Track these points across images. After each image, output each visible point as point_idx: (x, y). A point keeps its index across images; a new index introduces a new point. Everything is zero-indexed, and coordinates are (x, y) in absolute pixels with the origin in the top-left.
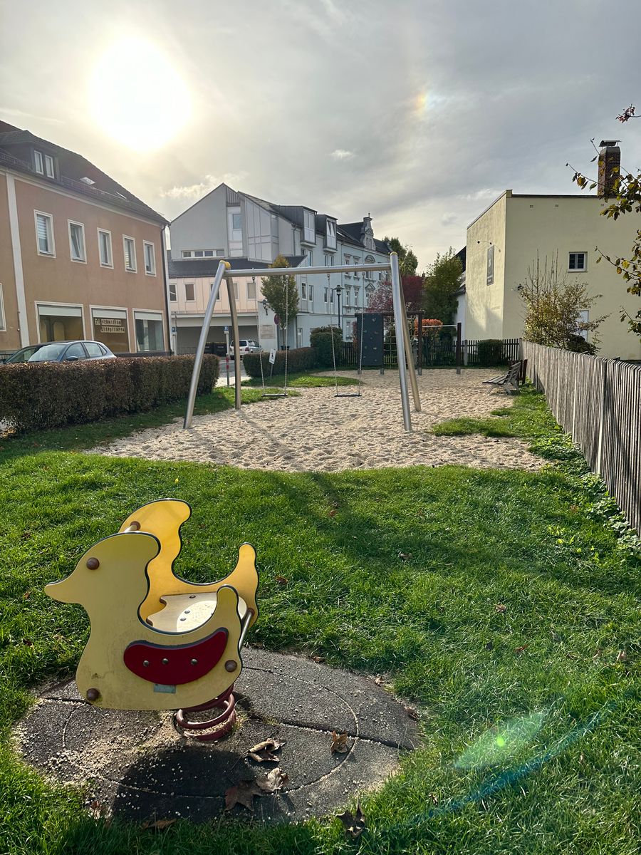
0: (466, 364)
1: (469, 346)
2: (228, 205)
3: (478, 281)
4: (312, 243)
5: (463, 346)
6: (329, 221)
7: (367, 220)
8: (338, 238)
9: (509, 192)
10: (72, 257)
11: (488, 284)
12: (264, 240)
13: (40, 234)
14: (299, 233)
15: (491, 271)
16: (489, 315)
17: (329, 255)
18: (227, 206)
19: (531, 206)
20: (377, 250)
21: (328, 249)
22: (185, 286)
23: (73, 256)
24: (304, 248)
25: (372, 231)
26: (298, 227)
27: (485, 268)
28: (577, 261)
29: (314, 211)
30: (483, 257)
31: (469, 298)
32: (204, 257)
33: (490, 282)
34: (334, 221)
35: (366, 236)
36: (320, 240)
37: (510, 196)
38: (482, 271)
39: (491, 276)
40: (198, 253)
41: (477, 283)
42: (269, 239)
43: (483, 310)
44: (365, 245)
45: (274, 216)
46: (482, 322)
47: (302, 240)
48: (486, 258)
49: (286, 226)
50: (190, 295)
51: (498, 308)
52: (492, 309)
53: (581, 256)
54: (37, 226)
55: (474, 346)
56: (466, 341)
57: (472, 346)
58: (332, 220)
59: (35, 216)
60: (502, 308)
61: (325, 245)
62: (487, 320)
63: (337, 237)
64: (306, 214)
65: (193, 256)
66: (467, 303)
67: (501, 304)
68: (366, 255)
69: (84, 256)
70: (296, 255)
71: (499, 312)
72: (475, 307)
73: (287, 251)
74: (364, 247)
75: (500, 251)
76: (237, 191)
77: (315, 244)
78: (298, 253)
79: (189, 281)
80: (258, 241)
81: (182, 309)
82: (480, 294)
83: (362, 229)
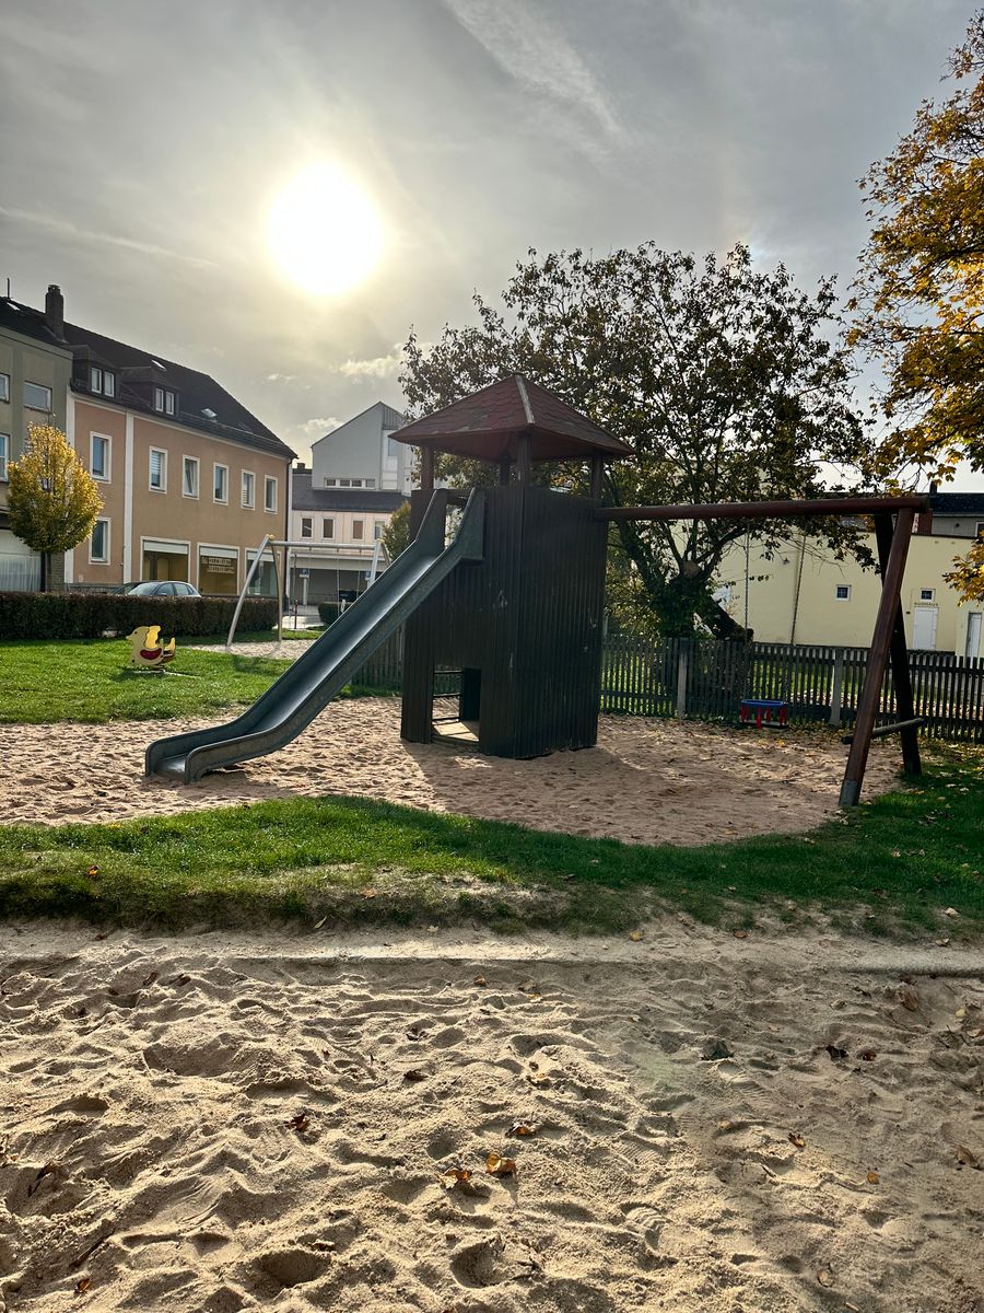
2: (384, 427)
10: (183, 492)
13: (153, 469)
18: (383, 429)
22: (322, 521)
23: (185, 492)
32: (351, 487)
40: (345, 482)
50: (328, 532)
54: (151, 462)
59: (151, 453)
65: (338, 485)
69: (197, 491)
79: (329, 515)
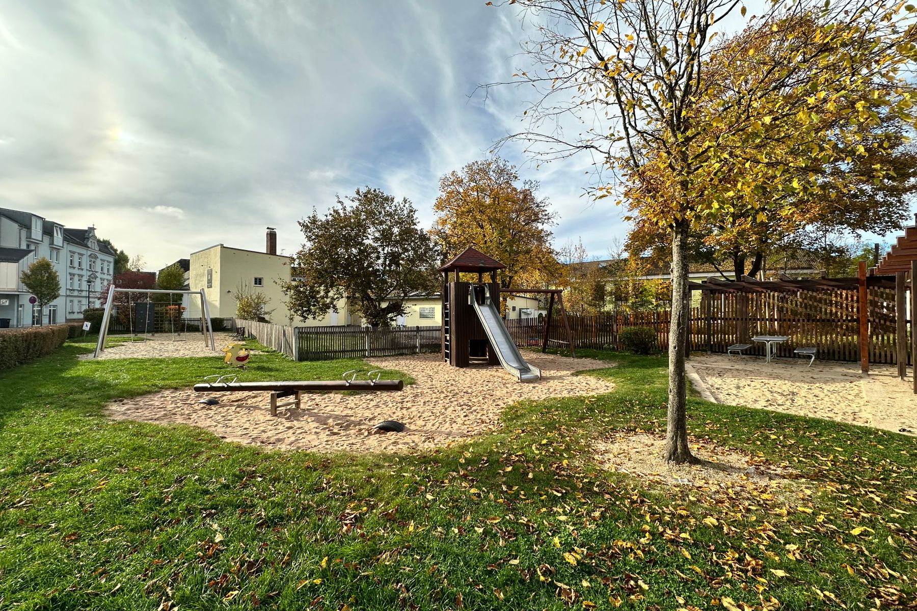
3: (200, 285)
4: (39, 241)
6: (56, 227)
7: (92, 228)
8: (65, 239)
9: (222, 245)
14: (26, 232)
15: (210, 281)
16: (210, 304)
17: (54, 250)
19: (234, 253)
20: (100, 250)
21: (54, 246)
24: (29, 243)
26: (25, 228)
27: (206, 279)
28: (258, 281)
29: (42, 218)
30: (204, 273)
33: (210, 287)
35: (90, 239)
36: (47, 239)
38: (203, 280)
39: (210, 284)
44: (90, 246)
47: (29, 237)
49: (13, 227)
51: (216, 301)
52: (212, 301)
53: (260, 279)
58: (59, 226)
61: (52, 243)
64: (34, 219)
67: (218, 299)
73: (11, 244)
75: (217, 272)
77: (42, 241)
78: (24, 247)
83: (87, 234)
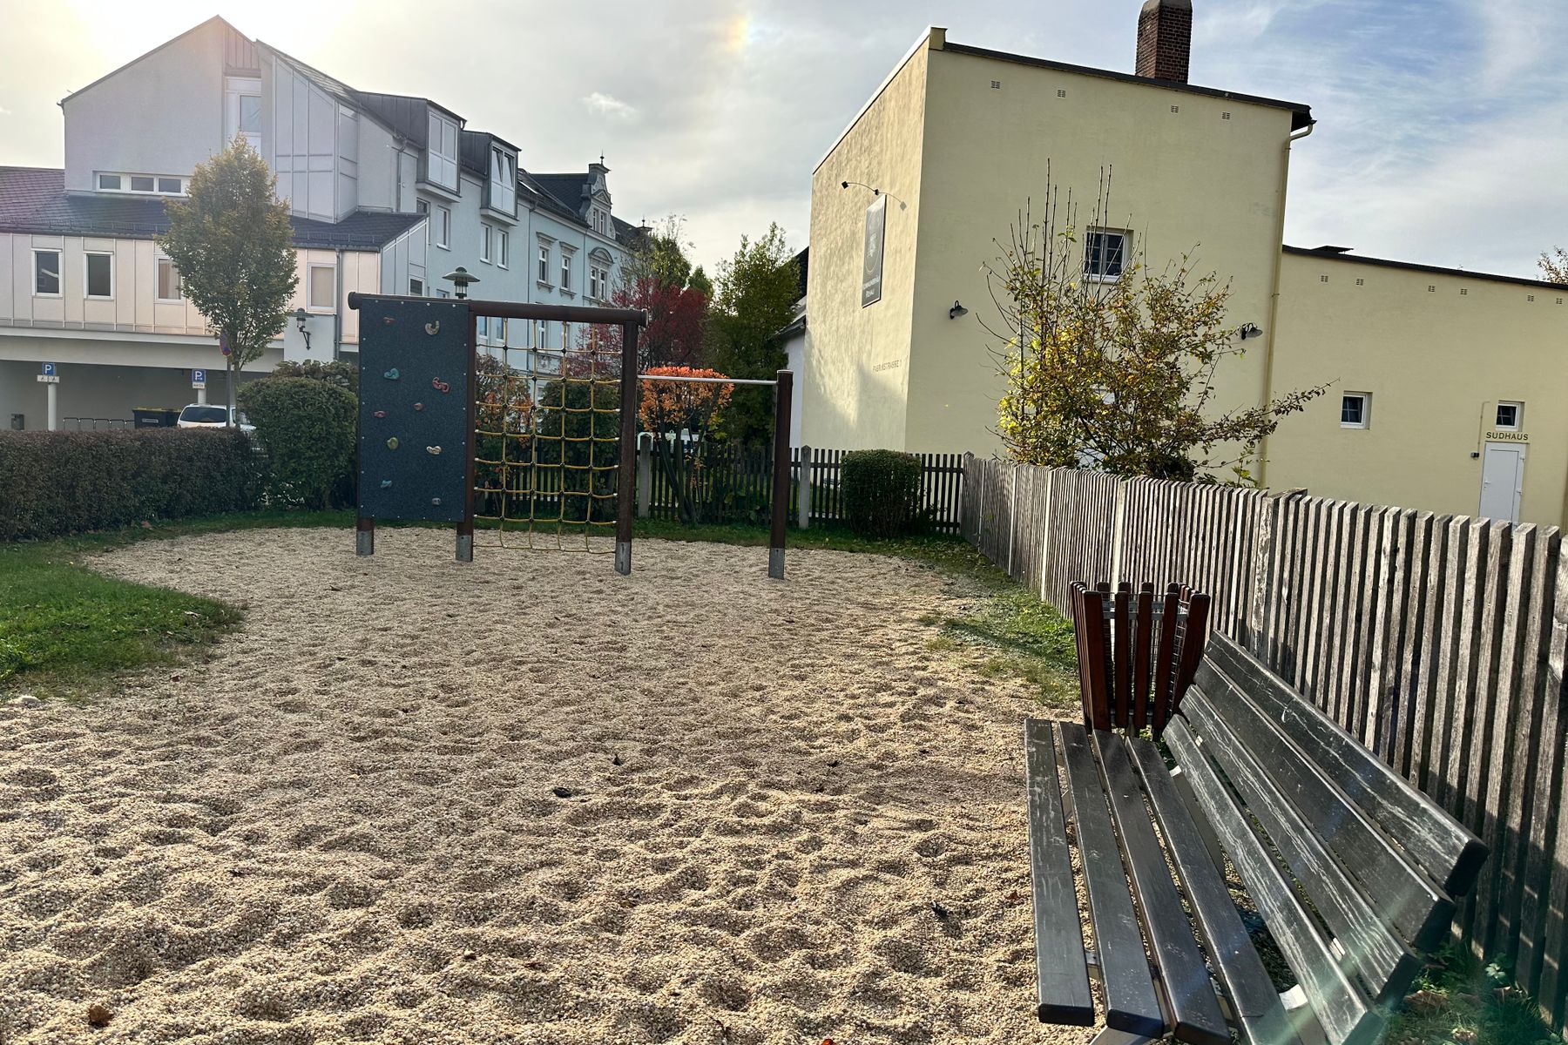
0: (803, 522)
1: (815, 466)
2: (229, 72)
3: (838, 297)
4: (450, 192)
5: (797, 464)
6: (495, 149)
7: (598, 170)
8: (521, 194)
9: (938, 32)
11: (867, 302)
12: (317, 164)
14: (414, 161)
15: (875, 268)
16: (868, 386)
17: (495, 228)
18: (226, 74)
19: (996, 85)
20: (619, 239)
21: (491, 213)
22: (85, 258)
24: (426, 199)
25: (607, 198)
26: (409, 145)
27: (858, 262)
28: (1105, 252)
29: (459, 119)
30: (853, 233)
31: (816, 343)
32: (156, 192)
33: (872, 296)
34: (512, 153)
35: (594, 205)
36: (471, 190)
37: (941, 47)
38: (849, 272)
39: (876, 280)
40: (142, 182)
41: (835, 304)
42: (328, 163)
43: (851, 374)
44: (590, 223)
45: (350, 113)
46: (847, 403)
47: (422, 177)
48: (862, 236)
49: (380, 140)
50: (99, 281)
51: (895, 364)
52: (877, 369)
53: (1115, 243)
55: (830, 466)
56: (806, 450)
57: (823, 466)
58: (505, 150)
60: (904, 366)
61: (486, 203)
62: (860, 401)
63: (517, 190)
64: (434, 119)
65: (126, 188)
66: (808, 356)
67: (903, 353)
68: (591, 245)
70: (403, 210)
71: (897, 378)
72: (830, 367)
73: (378, 199)
74: (587, 227)
75: (903, 206)
76: (254, 40)
77: (457, 194)
78: (409, 206)
79: (101, 246)
80: (301, 164)
81: (75, 316)
82: (842, 331)
83: (585, 187)
